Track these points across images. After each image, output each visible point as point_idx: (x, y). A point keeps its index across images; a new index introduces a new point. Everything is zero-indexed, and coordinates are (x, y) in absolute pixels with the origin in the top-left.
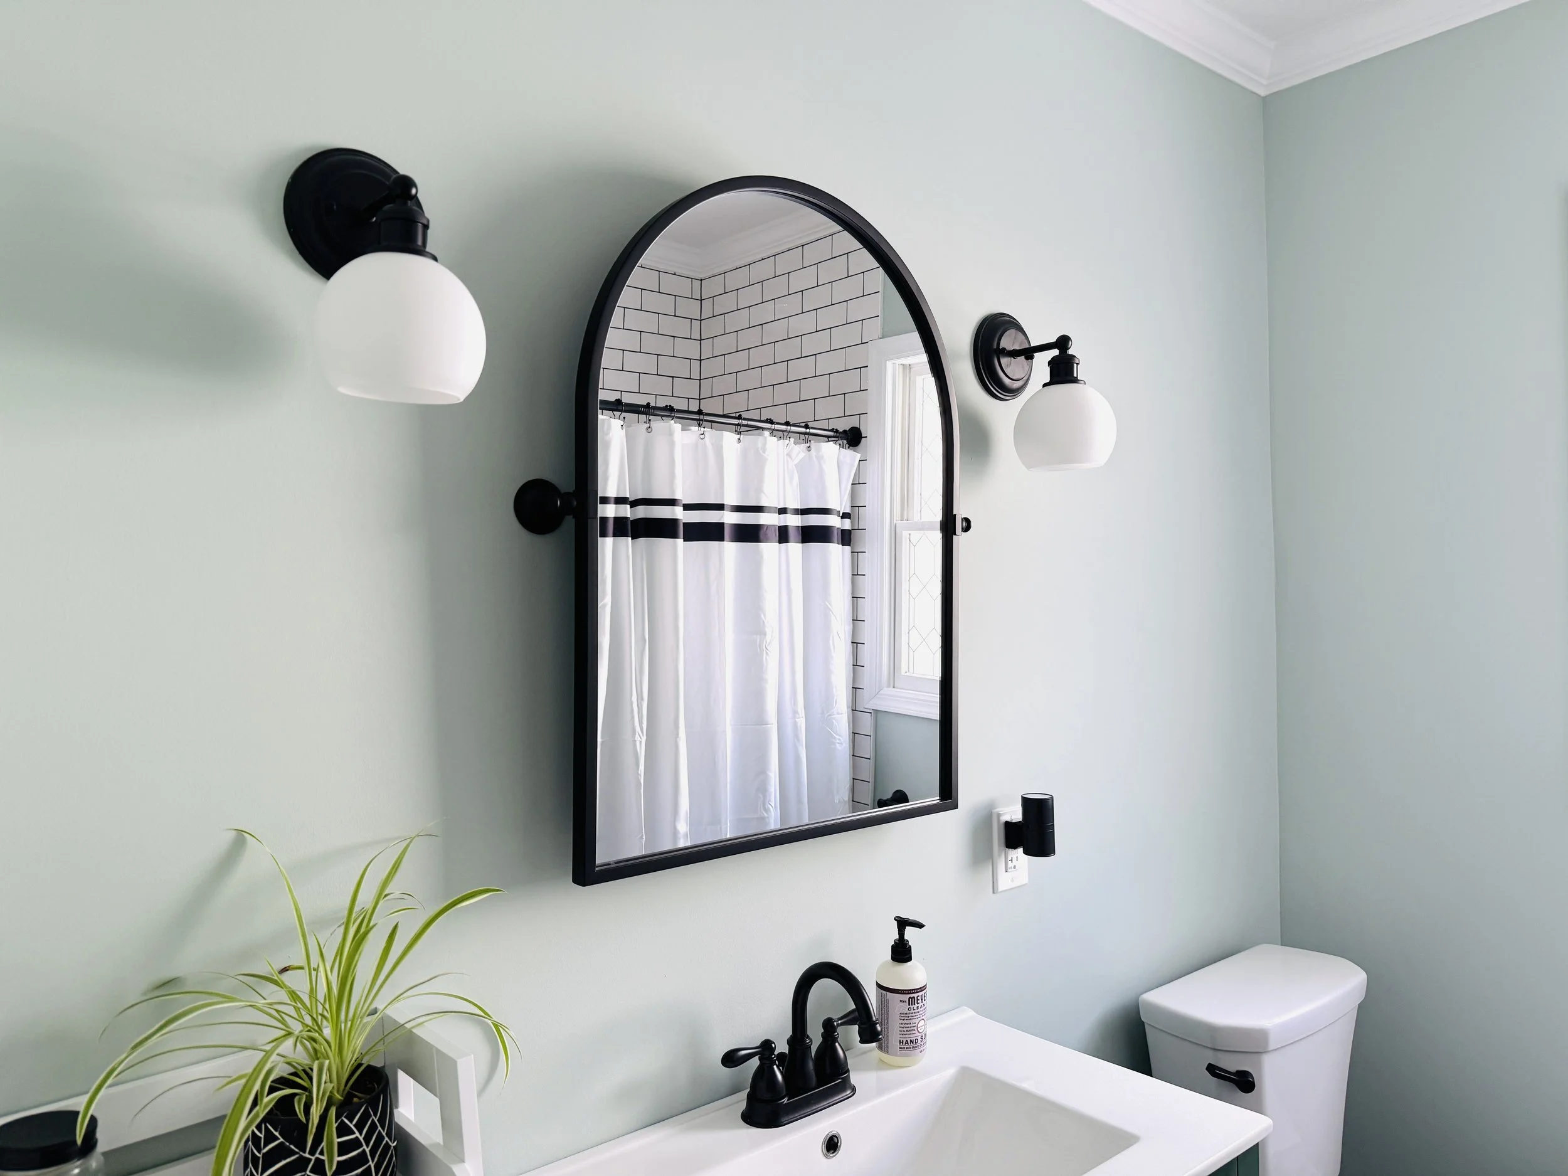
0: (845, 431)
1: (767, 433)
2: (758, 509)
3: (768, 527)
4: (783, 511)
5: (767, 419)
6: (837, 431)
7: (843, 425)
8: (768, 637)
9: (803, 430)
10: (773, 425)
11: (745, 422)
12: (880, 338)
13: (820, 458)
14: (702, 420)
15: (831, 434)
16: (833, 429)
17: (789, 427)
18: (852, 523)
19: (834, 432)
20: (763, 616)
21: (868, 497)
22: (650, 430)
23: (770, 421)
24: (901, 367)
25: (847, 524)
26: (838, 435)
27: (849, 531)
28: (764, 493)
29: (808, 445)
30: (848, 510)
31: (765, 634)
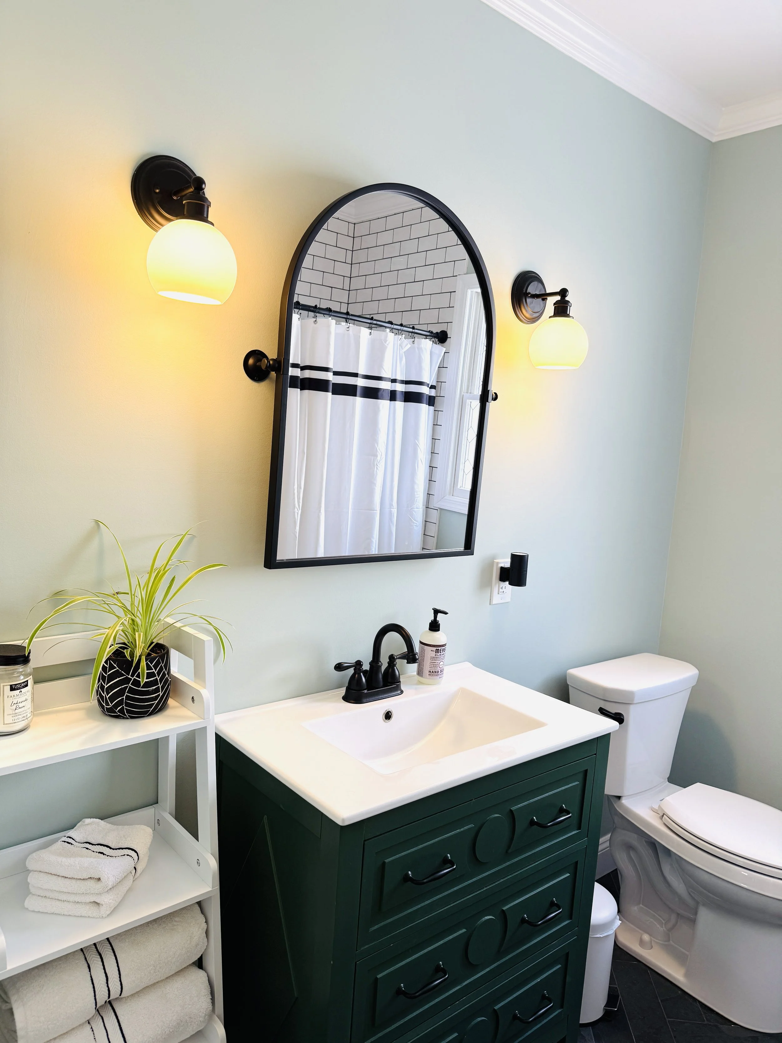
0: (437, 333)
1: (388, 330)
2: (379, 378)
3: (384, 390)
4: (394, 381)
5: (389, 321)
6: (432, 332)
7: (436, 329)
8: (379, 458)
9: (411, 330)
10: (393, 326)
11: (375, 322)
12: (465, 274)
13: (420, 349)
14: (349, 319)
15: (428, 334)
16: (430, 331)
17: (402, 328)
18: (436, 392)
19: (430, 333)
20: (376, 445)
21: (447, 376)
22: (315, 322)
23: (391, 323)
24: (476, 294)
25: (433, 393)
26: (432, 335)
27: (434, 397)
28: (384, 369)
29: (413, 340)
30: (434, 384)
31: (377, 456)
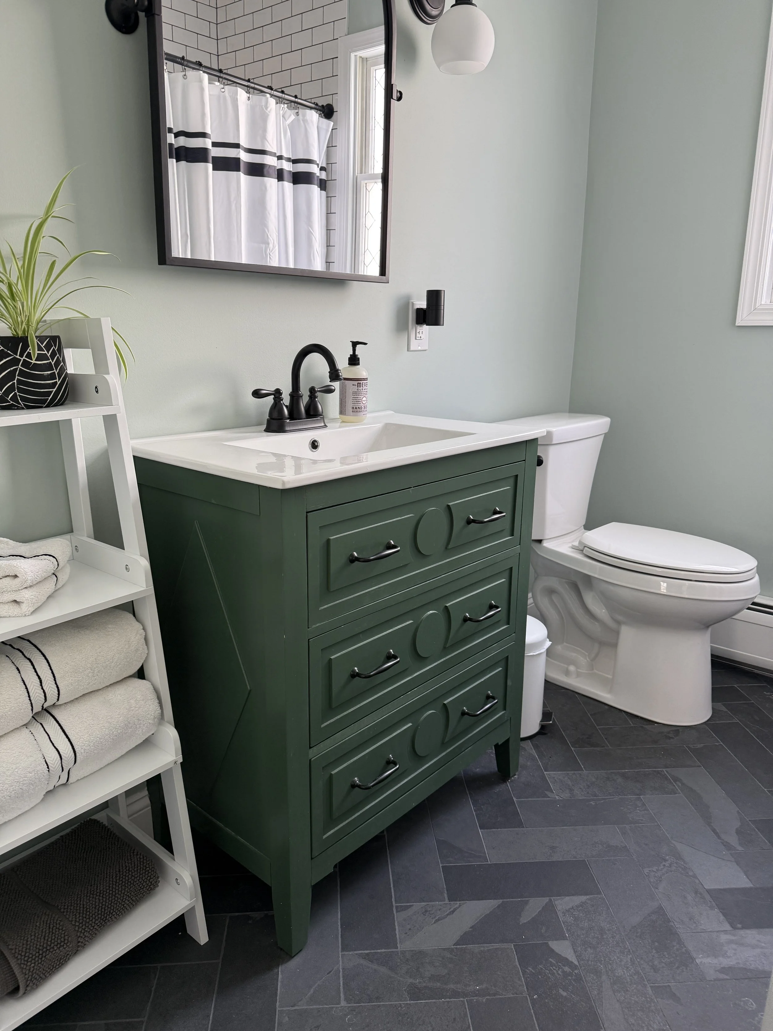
0: (323, 106)
1: (268, 95)
2: (263, 152)
3: (270, 166)
4: (280, 158)
5: (268, 86)
6: (317, 105)
7: (322, 102)
8: (271, 246)
9: (293, 99)
10: (273, 91)
11: (252, 85)
12: (347, 35)
13: (305, 121)
14: (221, 77)
15: (313, 106)
16: (314, 103)
17: (284, 95)
18: (327, 175)
19: (316, 105)
20: (267, 231)
21: (338, 155)
22: (185, 77)
23: (270, 88)
24: (361, 59)
25: (323, 176)
26: (318, 107)
27: (325, 181)
28: (267, 141)
29: (297, 111)
30: (324, 165)
31: (268, 244)
